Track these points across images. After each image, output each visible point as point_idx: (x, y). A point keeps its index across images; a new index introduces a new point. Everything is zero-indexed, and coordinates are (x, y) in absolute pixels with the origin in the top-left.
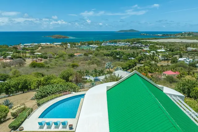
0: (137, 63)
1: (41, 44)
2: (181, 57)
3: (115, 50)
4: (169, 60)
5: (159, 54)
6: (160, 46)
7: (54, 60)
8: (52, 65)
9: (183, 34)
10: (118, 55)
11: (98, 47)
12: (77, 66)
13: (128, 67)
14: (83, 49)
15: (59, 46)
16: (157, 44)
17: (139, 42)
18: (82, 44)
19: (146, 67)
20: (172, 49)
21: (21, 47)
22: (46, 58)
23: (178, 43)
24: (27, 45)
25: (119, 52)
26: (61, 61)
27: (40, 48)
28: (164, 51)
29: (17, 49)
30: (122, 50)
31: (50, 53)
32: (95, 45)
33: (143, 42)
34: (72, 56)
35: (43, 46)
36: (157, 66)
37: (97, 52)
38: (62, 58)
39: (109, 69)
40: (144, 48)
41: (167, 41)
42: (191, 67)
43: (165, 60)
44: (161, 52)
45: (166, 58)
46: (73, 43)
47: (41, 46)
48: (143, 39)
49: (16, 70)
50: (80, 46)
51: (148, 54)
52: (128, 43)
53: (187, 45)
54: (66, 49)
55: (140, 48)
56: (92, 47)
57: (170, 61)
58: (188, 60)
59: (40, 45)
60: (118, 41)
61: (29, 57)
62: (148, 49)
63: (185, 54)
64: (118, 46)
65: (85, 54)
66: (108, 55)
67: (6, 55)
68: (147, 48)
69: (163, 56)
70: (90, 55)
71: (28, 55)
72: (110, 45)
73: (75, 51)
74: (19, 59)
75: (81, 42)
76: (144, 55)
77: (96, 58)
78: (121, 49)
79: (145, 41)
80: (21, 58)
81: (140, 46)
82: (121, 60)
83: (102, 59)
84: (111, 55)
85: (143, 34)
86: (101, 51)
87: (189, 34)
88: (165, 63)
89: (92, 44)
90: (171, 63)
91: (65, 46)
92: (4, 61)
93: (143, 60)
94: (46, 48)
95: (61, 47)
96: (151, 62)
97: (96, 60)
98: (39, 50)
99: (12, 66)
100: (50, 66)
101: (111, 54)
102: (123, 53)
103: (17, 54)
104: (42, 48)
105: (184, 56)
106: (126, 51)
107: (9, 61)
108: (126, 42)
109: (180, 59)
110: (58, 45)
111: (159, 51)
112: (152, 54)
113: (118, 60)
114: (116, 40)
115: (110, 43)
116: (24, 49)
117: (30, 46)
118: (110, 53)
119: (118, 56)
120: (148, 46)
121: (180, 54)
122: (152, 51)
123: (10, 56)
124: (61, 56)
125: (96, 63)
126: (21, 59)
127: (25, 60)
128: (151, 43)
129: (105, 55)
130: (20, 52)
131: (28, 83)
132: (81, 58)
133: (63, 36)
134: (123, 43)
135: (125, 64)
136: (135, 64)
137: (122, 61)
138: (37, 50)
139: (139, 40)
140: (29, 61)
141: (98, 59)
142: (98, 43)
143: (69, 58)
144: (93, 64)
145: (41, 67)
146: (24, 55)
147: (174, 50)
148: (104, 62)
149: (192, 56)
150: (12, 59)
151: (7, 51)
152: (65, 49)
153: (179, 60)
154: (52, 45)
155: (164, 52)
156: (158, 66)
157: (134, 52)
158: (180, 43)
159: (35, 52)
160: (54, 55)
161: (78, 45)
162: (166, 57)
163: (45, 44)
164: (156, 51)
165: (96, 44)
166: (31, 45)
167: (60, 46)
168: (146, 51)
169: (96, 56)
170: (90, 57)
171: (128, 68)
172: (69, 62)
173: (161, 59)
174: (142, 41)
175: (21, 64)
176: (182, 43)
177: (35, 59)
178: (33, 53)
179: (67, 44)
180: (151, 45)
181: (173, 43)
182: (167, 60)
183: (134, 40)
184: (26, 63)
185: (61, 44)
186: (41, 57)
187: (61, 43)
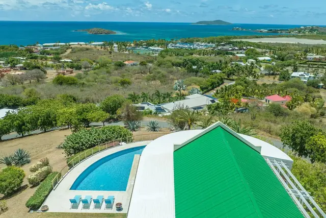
0: (225, 79)
1: (71, 43)
2: (295, 70)
3: (190, 57)
4: (276, 74)
5: (261, 64)
6: (264, 50)
7: (92, 71)
8: (88, 81)
9: (302, 29)
10: (194, 64)
11: (162, 51)
12: (129, 83)
13: (211, 85)
14: (138, 54)
15: (100, 47)
16: (258, 46)
17: (230, 43)
18: (137, 45)
19: (239, 87)
20: (282, 56)
21: (39, 48)
22: (79, 68)
23: (293, 45)
24: (49, 46)
25: (198, 60)
26: (102, 74)
27: (69, 51)
28: (269, 58)
29: (32, 52)
30: (202, 56)
31: (84, 60)
32: (158, 46)
33: (236, 42)
34: (120, 65)
35: (74, 48)
36: (256, 84)
37: (161, 59)
38: (105, 69)
39: (179, 90)
40: (238, 53)
41: (275, 42)
42: (311, 88)
43: (269, 74)
44: (264, 61)
45: (272, 72)
46: (123, 43)
47: (71, 48)
48: (235, 38)
49: (32, 90)
50: (134, 48)
51: (243, 64)
52: (211, 44)
53: (307, 50)
54: (110, 53)
55: (231, 54)
56: (153, 50)
57: (278, 77)
58: (306, 76)
59: (70, 45)
60: (195, 40)
61: (52, 67)
62: (244, 55)
63: (302, 65)
64: (194, 49)
65: (142, 63)
66: (179, 65)
67: (15, 62)
68: (241, 53)
69: (267, 68)
70: (150, 65)
71: (50, 63)
72: (182, 48)
73: (125, 57)
74: (36, 69)
75: (136, 42)
76: (237, 65)
77: (159, 70)
78: (199, 54)
79: (239, 40)
80: (39, 68)
81: (231, 50)
82: (199, 74)
83: (168, 72)
84: (183, 65)
85: (237, 29)
86: (168, 58)
87: (312, 30)
88: (269, 80)
89: (152, 45)
90: (280, 80)
91: (109, 49)
92: (13, 73)
93: (234, 75)
94: (79, 51)
95: (103, 50)
96: (247, 78)
97: (159, 73)
98: (68, 54)
99: (25, 82)
100: (85, 82)
101: (183, 63)
102: (203, 62)
103: (33, 60)
104: (72, 50)
105: (300, 69)
106: (208, 59)
107: (20, 73)
108: (209, 43)
109: (294, 74)
110: (99, 45)
111: (261, 58)
112: (249, 64)
113: (195, 73)
114: (191, 39)
115: (183, 44)
116: (43, 53)
117: (54, 48)
118: (181, 61)
119: (194, 67)
120: (244, 50)
121: (294, 66)
122: (249, 58)
123: (22, 65)
124: (104, 65)
125: (159, 78)
126: (40, 71)
127: (45, 72)
128: (249, 45)
129: (173, 65)
130: (38, 57)
131: (52, 116)
132: (135, 70)
133: (107, 31)
134: (203, 44)
135: (206, 81)
136: (222, 81)
137: (200, 76)
138: (64, 54)
139: (229, 38)
140: (52, 74)
141: (163, 71)
142: (163, 44)
143: (117, 69)
144: (155, 80)
145: (71, 84)
146: (44, 62)
147: (285, 58)
148: (171, 76)
149: (314, 69)
150: (25, 69)
151: (17, 55)
152: (108, 53)
153: (292, 75)
154: (88, 46)
155: (269, 60)
156: (259, 86)
157: (220, 61)
158: (296, 45)
159: (61, 58)
160: (92, 64)
161: (130, 46)
162: (272, 70)
163: (77, 43)
164: (256, 60)
165: (160, 46)
166: (54, 46)
167: (102, 48)
168: (241, 60)
169: (159, 66)
170: (150, 67)
171: (210, 88)
172: (116, 76)
173: (264, 73)
174: (235, 40)
175: (40, 79)
176: (299, 45)
177: (61, 71)
178: (57, 59)
179: (113, 44)
180: (249, 47)
181: (283, 45)
182: (273, 74)
183: (222, 39)
184: (47, 76)
185: (104, 45)
186: (72, 67)
187: (102, 43)
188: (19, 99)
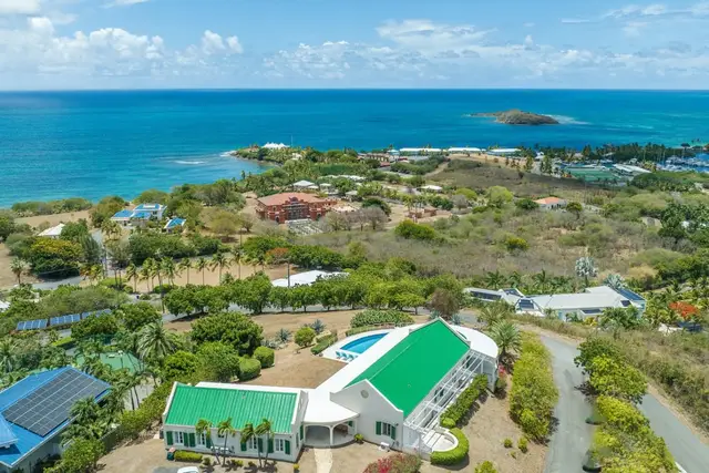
1: (450, 150)
8: (453, 235)
18: (589, 157)
21: (391, 158)
22: (448, 206)
24: (410, 154)
26: (485, 223)
27: (443, 166)
29: (378, 165)
31: (460, 192)
34: (527, 207)
35: (453, 161)
38: (493, 214)
39: (584, 276)
47: (449, 160)
49: (359, 244)
59: (448, 154)
61: (404, 200)
65: (573, 204)
66: (653, 214)
67: (346, 187)
71: (402, 190)
74: (374, 206)
80: (379, 203)
84: (663, 215)
86: (641, 196)
91: (522, 165)
92: (339, 208)
94: (461, 167)
98: (440, 173)
103: (375, 183)
104: (449, 166)
107: (349, 209)
110: (505, 156)
116: (396, 167)
117: (417, 159)
118: (663, 205)
119: (687, 224)
123: (355, 193)
124: (495, 204)
126: (378, 209)
127: (388, 212)
129: (643, 213)
130: (385, 176)
132: (553, 219)
138: (433, 174)
140: (400, 213)
143: (517, 215)
148: (622, 240)
150: (360, 200)
151: (351, 171)
152: (517, 176)
154: (482, 158)
159: (423, 183)
160: (476, 199)
165: (643, 162)
166: (420, 154)
169: (609, 213)
175: (377, 222)
178: (418, 183)
179: (536, 154)
184: (390, 217)
185: (517, 154)
186: (436, 203)
187: (513, 150)
188: (338, 256)
